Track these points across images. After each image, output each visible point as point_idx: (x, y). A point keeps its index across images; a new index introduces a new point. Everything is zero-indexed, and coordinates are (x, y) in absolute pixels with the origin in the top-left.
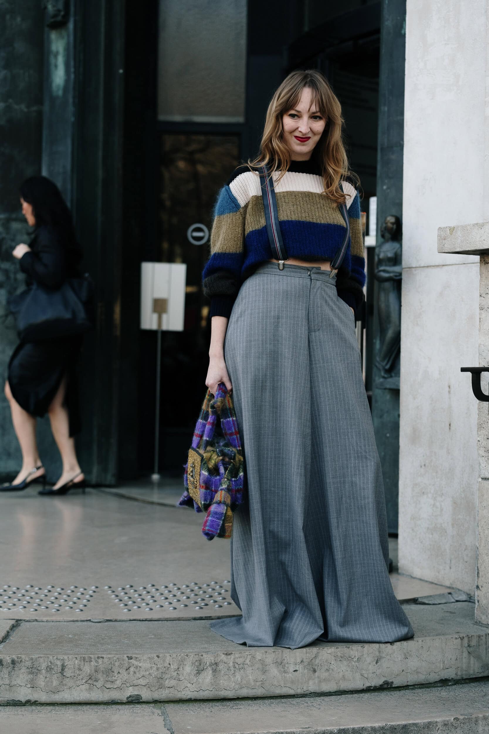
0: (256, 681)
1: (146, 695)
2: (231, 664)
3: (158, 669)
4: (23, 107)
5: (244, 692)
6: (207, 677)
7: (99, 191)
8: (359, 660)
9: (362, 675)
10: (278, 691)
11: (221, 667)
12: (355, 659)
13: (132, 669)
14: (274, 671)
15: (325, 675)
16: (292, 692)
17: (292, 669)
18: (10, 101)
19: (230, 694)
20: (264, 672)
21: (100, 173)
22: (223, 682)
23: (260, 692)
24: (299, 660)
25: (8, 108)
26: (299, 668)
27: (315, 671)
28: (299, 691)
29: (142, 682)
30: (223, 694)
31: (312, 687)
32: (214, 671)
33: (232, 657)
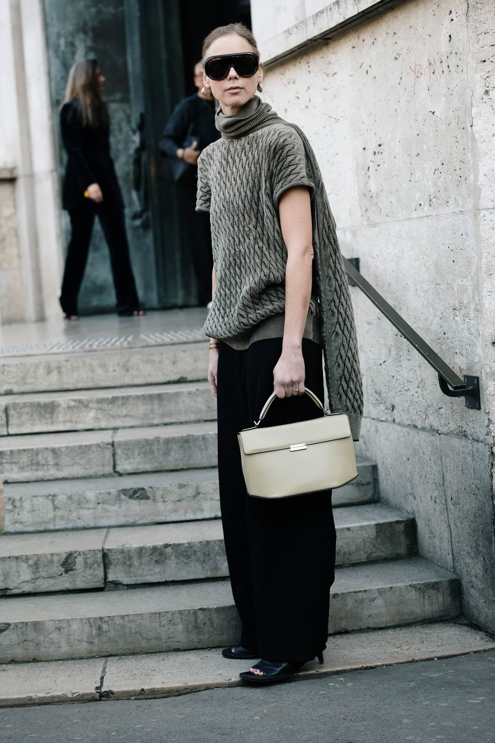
0: (87, 378)
1: (16, 389)
2: (70, 367)
3: (22, 372)
4: (111, 9)
5: (80, 385)
6: (54, 376)
7: (164, 69)
8: (160, 362)
9: (163, 373)
10: (104, 384)
11: (63, 369)
12: (157, 362)
13: (6, 373)
14: (99, 371)
15: (135, 373)
16: (113, 384)
17: (111, 369)
18: (100, 6)
19: (71, 387)
20: (93, 371)
21: (164, 55)
22: (65, 379)
23: (90, 385)
24: (116, 363)
25: (99, 12)
26: (117, 368)
27: (128, 370)
28: (118, 384)
29: (13, 380)
30: (66, 387)
31: (127, 381)
32: (59, 372)
33: (70, 363)
